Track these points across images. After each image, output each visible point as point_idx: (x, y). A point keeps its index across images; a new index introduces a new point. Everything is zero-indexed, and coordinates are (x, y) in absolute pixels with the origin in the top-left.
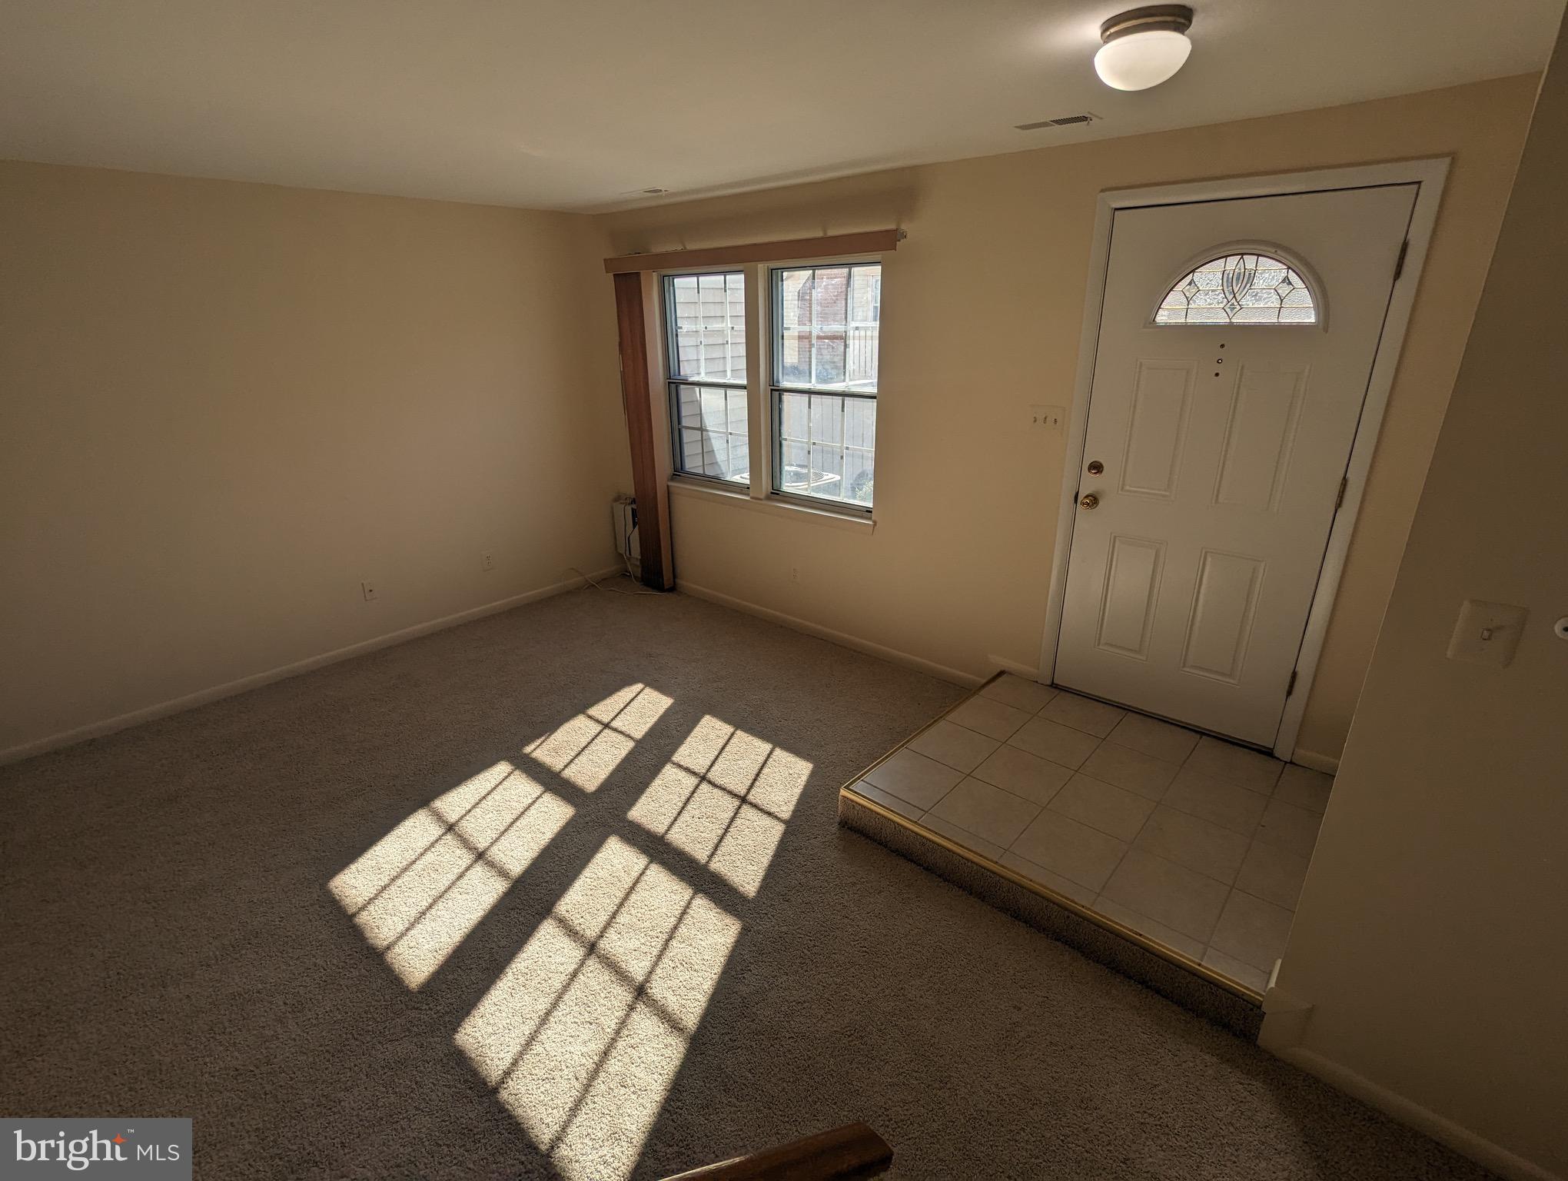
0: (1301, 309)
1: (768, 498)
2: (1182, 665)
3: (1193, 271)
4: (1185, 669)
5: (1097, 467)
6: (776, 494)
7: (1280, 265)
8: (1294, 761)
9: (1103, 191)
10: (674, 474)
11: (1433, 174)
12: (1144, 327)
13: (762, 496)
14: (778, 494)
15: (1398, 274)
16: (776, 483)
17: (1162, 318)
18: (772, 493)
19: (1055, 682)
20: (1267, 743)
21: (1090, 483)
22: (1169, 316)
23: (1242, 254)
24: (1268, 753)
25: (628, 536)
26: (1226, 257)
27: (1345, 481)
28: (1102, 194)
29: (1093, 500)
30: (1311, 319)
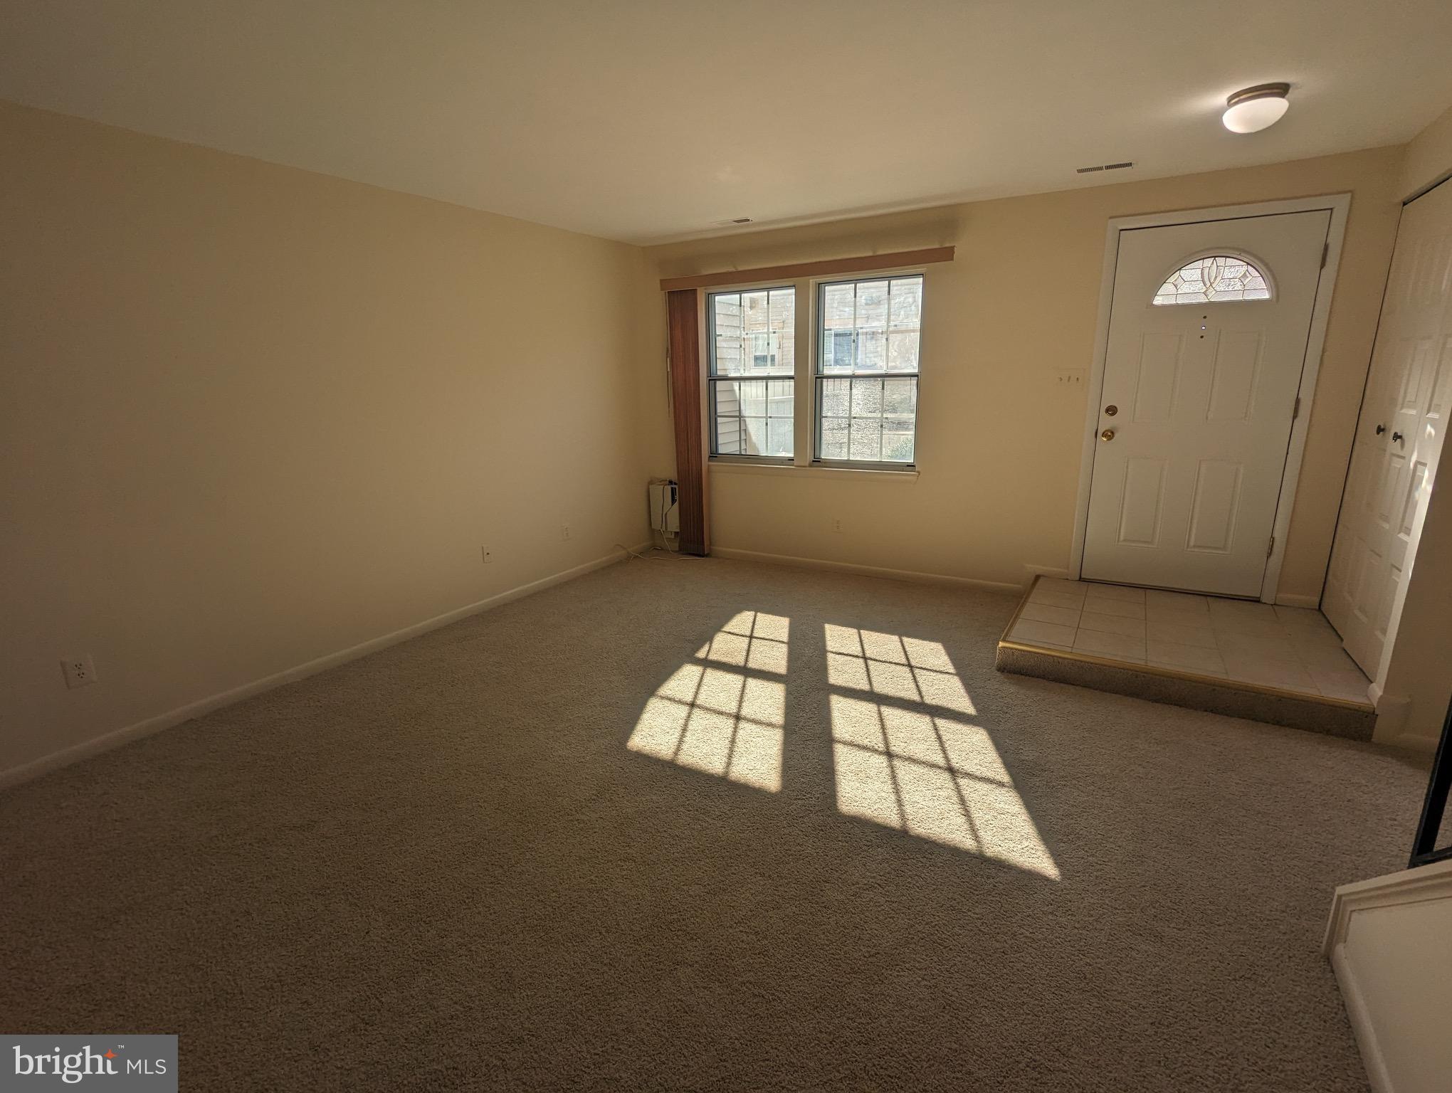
0: (1259, 289)
1: (810, 466)
2: (1186, 546)
3: (1180, 269)
4: (1189, 550)
5: (1112, 410)
6: (817, 461)
7: (1241, 262)
8: (1277, 603)
9: (1111, 218)
10: (710, 456)
11: (1341, 204)
12: (1147, 308)
13: (807, 464)
14: (819, 461)
15: (1323, 265)
16: (817, 453)
17: (1158, 301)
18: (813, 461)
19: (1083, 576)
20: (1256, 594)
21: (1107, 422)
22: (1163, 301)
23: (1215, 257)
24: (1257, 601)
25: (664, 513)
26: (1204, 259)
27: (1298, 401)
28: (1110, 221)
29: (1110, 434)
30: (1266, 295)
